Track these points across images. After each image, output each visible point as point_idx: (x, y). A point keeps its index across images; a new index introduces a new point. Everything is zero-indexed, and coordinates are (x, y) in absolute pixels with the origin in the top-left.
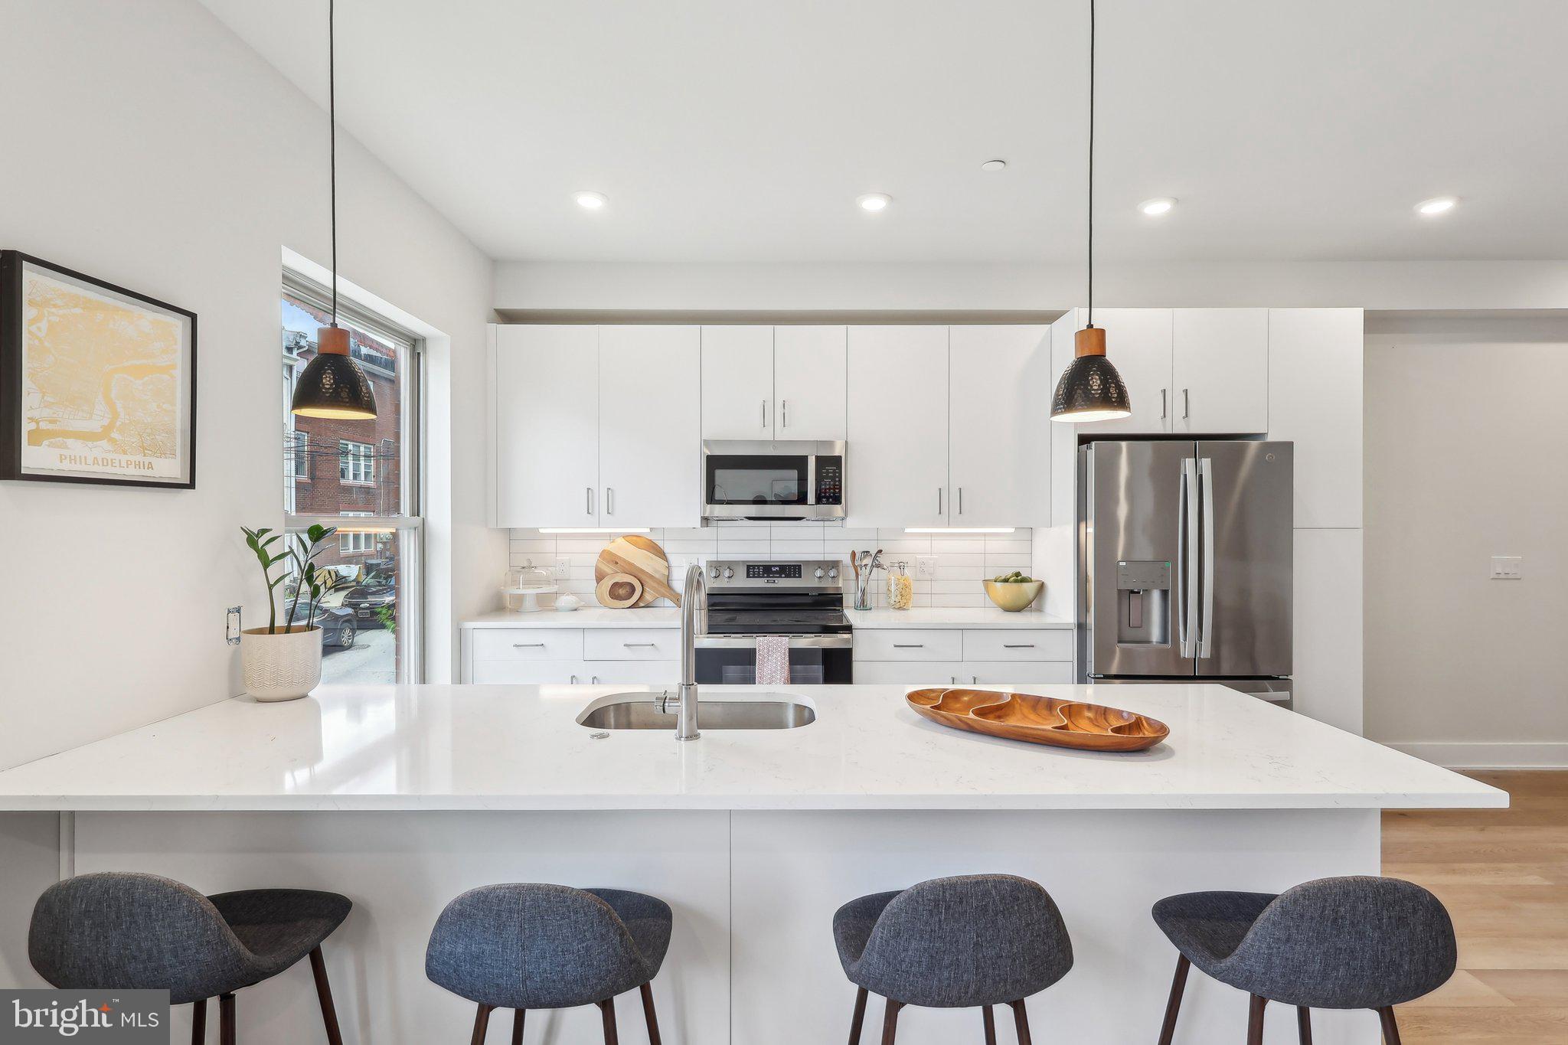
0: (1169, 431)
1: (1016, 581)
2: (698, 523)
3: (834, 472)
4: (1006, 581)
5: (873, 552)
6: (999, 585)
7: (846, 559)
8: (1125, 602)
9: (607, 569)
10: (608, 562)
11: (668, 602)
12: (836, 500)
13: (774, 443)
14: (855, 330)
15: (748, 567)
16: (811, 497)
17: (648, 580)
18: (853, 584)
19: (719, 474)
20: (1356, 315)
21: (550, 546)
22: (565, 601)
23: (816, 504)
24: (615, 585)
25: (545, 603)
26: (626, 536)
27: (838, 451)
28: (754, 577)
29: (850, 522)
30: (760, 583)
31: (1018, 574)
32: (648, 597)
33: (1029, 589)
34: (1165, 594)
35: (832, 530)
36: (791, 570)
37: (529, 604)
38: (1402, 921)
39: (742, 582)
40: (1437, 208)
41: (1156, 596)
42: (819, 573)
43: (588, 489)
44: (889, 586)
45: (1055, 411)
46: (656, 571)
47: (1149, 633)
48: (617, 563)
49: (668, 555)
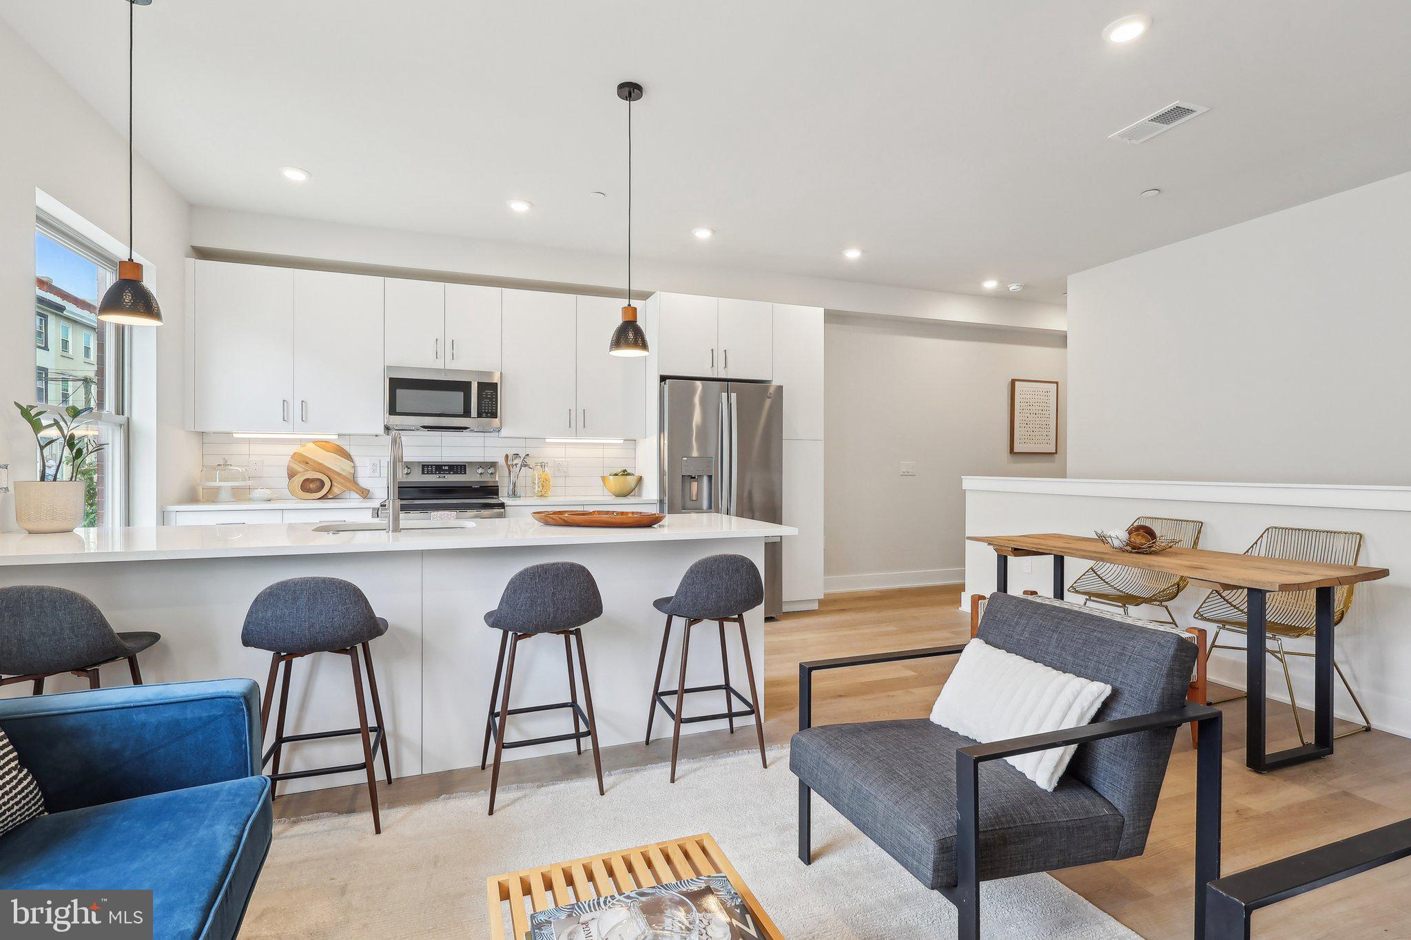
0: (715, 376)
1: (622, 475)
2: (381, 430)
3: (492, 394)
4: (616, 475)
5: (523, 455)
6: (611, 477)
7: (502, 461)
8: (687, 484)
9: (298, 467)
10: (300, 462)
11: (354, 495)
12: (494, 415)
13: (445, 371)
14: (509, 293)
15: (423, 466)
16: (474, 412)
17: (336, 477)
18: (506, 480)
19: (399, 392)
20: (820, 312)
21: (244, 449)
22: (257, 493)
23: (478, 417)
24: (307, 480)
25: (240, 495)
26: (315, 442)
27: (496, 379)
28: (428, 473)
29: (504, 432)
30: (433, 479)
31: (625, 471)
32: (336, 490)
33: (631, 480)
34: (710, 477)
35: (491, 439)
36: (458, 468)
37: (224, 495)
38: (737, 570)
39: (418, 478)
40: (853, 254)
41: (705, 480)
42: (480, 471)
43: (284, 401)
44: (533, 479)
45: (611, 349)
46: (343, 470)
47: (702, 505)
48: (307, 463)
49: (353, 457)
